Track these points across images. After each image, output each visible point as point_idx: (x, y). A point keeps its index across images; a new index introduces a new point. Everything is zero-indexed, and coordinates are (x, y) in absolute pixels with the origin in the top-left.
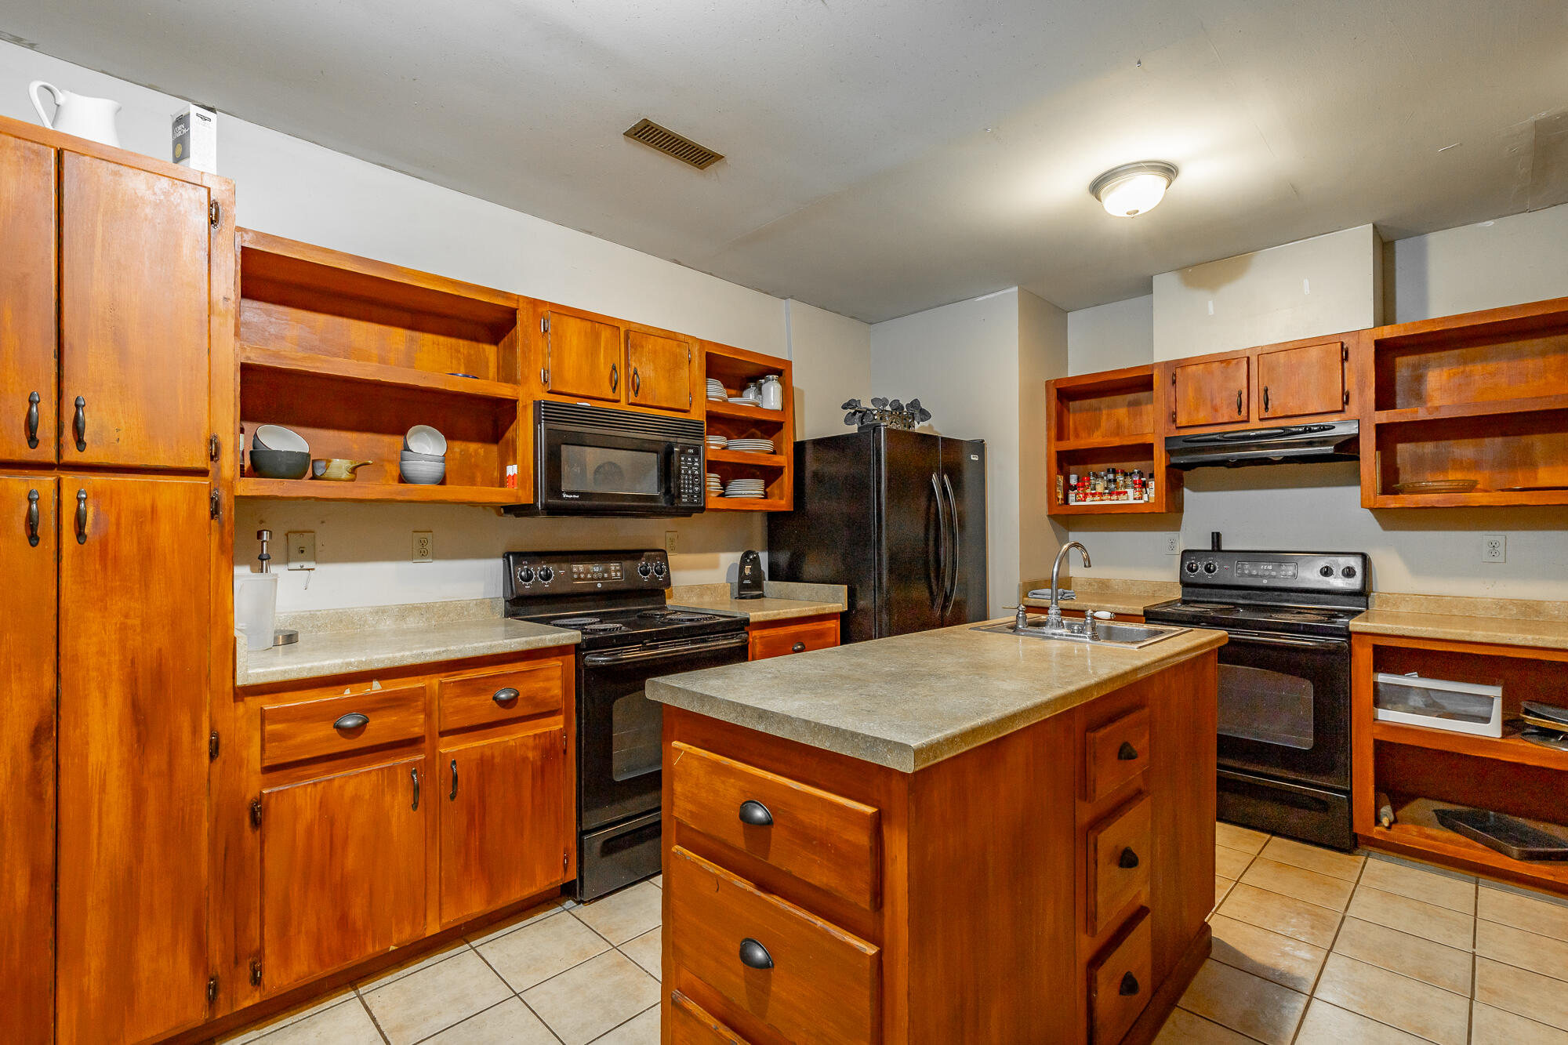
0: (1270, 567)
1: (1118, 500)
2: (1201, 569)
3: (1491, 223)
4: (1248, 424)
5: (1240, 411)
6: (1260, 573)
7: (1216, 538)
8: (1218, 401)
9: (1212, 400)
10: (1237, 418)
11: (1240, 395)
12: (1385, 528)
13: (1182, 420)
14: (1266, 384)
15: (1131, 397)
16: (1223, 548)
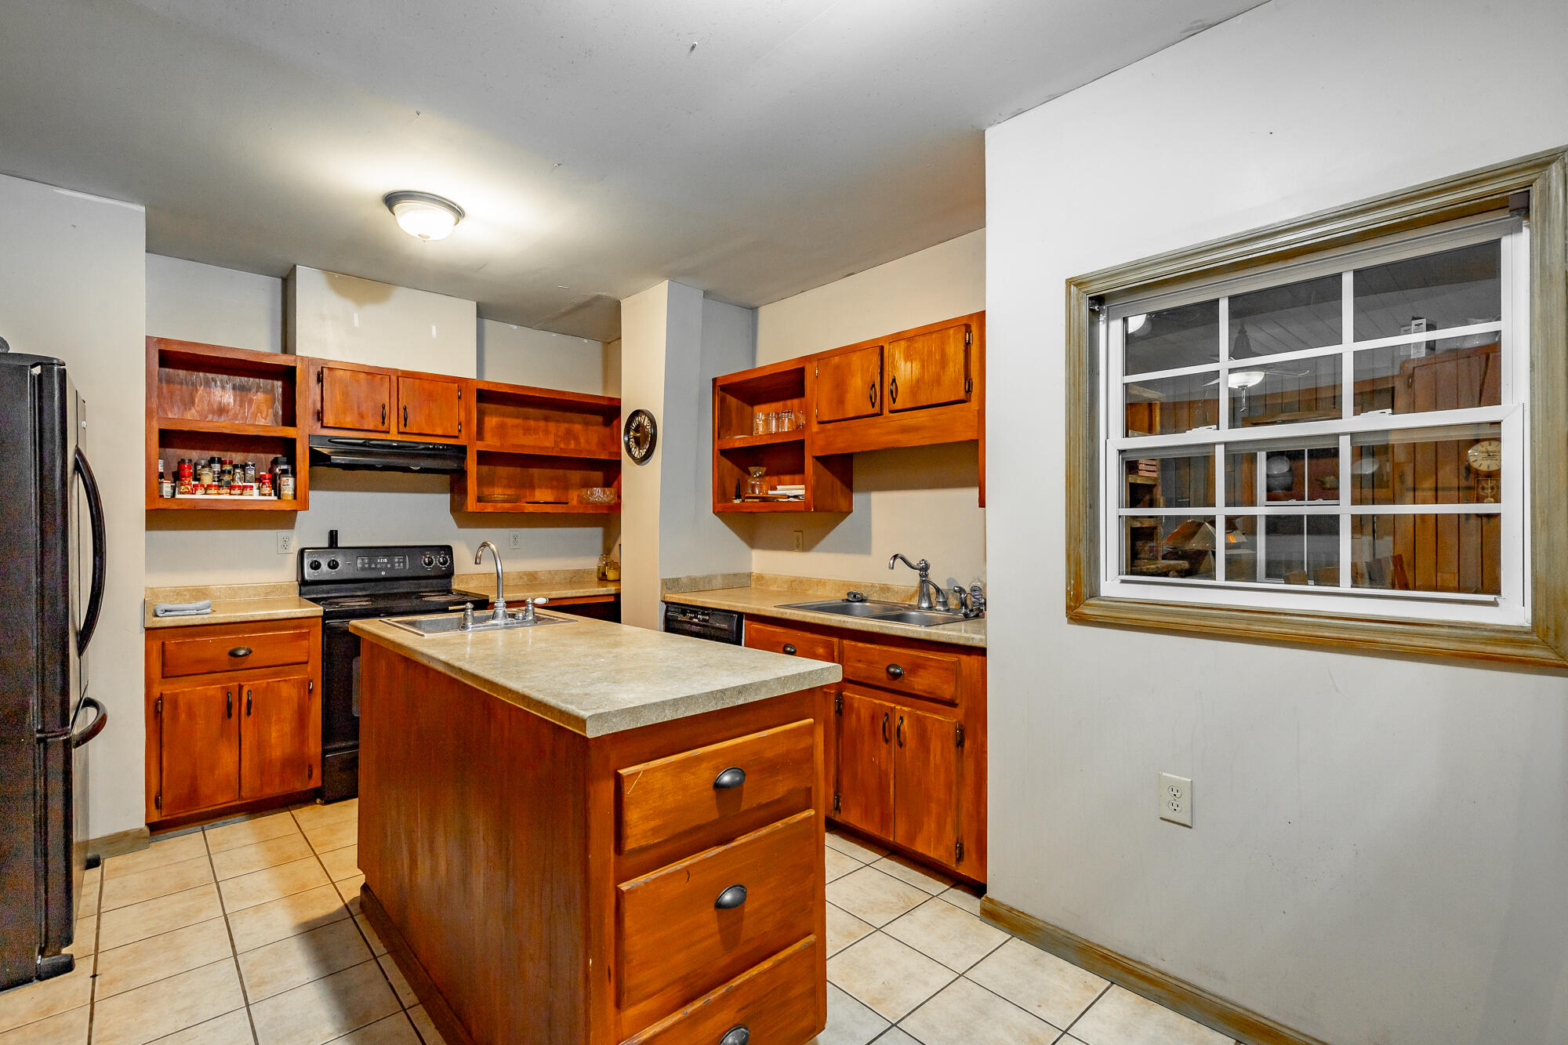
0: (386, 560)
1: (241, 494)
2: (324, 567)
3: (516, 327)
4: (388, 435)
5: (383, 423)
6: (379, 566)
7: (333, 536)
8: (364, 409)
9: (359, 407)
10: (381, 428)
11: (384, 408)
12: (460, 526)
13: (329, 419)
14: (405, 404)
15: (238, 380)
16: (339, 546)
